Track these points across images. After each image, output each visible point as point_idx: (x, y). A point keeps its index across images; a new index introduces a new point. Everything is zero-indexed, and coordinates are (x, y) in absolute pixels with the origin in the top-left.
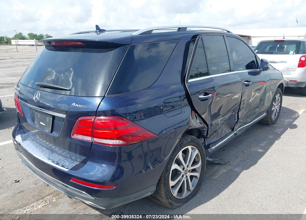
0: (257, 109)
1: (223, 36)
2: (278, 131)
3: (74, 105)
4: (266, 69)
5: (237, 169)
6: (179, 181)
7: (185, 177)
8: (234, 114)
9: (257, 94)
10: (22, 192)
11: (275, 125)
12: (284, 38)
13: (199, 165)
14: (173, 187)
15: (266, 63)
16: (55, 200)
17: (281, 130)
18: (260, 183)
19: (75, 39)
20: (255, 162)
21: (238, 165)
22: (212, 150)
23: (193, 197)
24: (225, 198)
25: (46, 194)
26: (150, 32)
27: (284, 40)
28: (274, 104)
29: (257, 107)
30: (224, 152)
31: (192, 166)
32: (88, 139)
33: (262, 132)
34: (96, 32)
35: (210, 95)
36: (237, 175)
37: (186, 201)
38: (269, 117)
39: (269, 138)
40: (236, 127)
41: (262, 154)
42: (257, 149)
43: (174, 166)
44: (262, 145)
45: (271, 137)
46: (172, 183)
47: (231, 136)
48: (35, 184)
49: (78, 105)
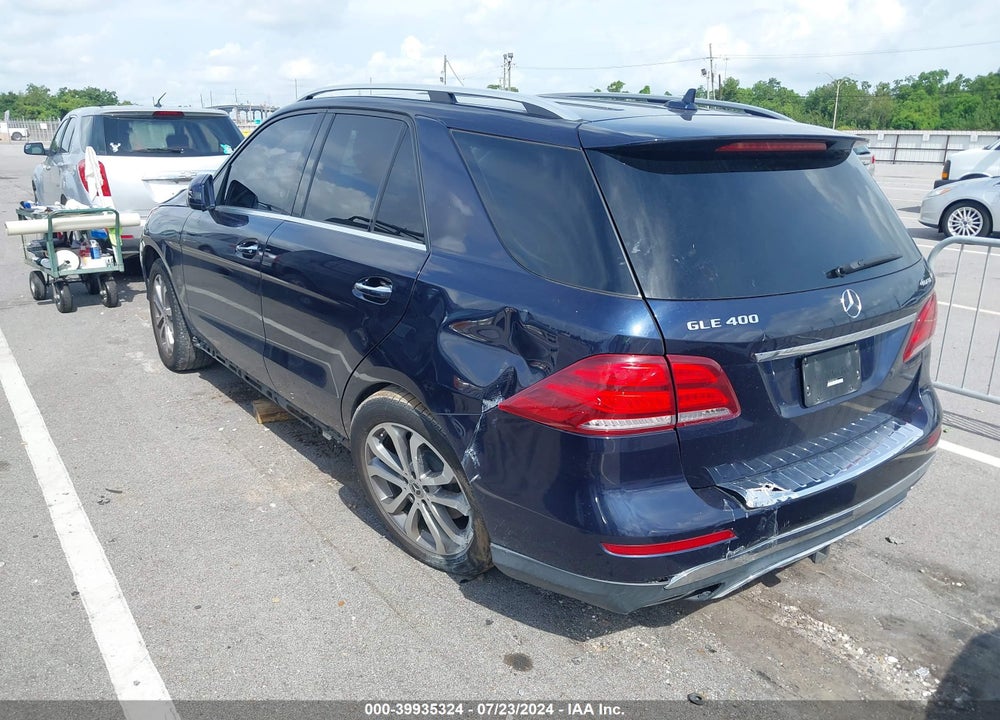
12: (159, 105)
19: (778, 136)
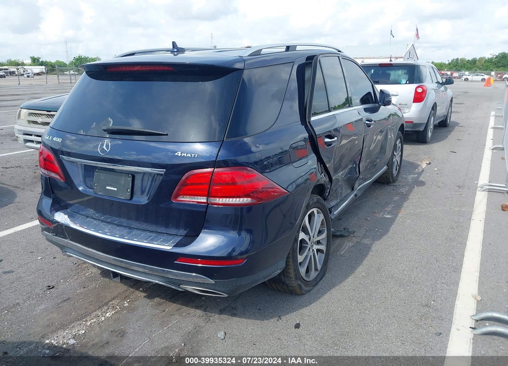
0: (378, 160)
1: (339, 57)
2: (404, 190)
3: (180, 155)
4: (388, 103)
5: (366, 241)
6: (307, 256)
7: (311, 250)
8: (354, 166)
9: (379, 137)
10: (67, 299)
11: (397, 183)
12: (391, 61)
13: (324, 236)
14: (300, 264)
15: (388, 95)
16: (127, 304)
17: (407, 189)
18: (399, 254)
20: (386, 231)
21: (365, 236)
22: (334, 216)
23: (321, 279)
24: (363, 276)
25: (110, 298)
26: (258, 53)
27: (392, 62)
28: (395, 153)
29: (377, 158)
30: (341, 221)
31: (318, 236)
32: (203, 200)
33: (383, 193)
34: (172, 52)
35: (336, 138)
36: (368, 248)
37: (315, 283)
38: (389, 172)
39: (394, 200)
40: (356, 186)
41: (392, 221)
42: (383, 214)
43: (302, 236)
44: (388, 209)
45: (396, 198)
46: (300, 258)
47: (352, 198)
48: (84, 288)
49: (185, 154)
